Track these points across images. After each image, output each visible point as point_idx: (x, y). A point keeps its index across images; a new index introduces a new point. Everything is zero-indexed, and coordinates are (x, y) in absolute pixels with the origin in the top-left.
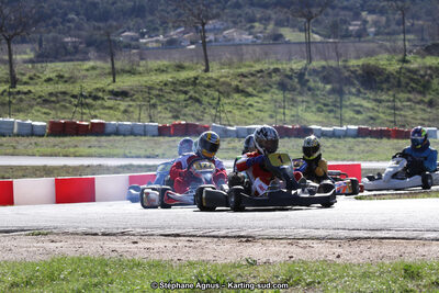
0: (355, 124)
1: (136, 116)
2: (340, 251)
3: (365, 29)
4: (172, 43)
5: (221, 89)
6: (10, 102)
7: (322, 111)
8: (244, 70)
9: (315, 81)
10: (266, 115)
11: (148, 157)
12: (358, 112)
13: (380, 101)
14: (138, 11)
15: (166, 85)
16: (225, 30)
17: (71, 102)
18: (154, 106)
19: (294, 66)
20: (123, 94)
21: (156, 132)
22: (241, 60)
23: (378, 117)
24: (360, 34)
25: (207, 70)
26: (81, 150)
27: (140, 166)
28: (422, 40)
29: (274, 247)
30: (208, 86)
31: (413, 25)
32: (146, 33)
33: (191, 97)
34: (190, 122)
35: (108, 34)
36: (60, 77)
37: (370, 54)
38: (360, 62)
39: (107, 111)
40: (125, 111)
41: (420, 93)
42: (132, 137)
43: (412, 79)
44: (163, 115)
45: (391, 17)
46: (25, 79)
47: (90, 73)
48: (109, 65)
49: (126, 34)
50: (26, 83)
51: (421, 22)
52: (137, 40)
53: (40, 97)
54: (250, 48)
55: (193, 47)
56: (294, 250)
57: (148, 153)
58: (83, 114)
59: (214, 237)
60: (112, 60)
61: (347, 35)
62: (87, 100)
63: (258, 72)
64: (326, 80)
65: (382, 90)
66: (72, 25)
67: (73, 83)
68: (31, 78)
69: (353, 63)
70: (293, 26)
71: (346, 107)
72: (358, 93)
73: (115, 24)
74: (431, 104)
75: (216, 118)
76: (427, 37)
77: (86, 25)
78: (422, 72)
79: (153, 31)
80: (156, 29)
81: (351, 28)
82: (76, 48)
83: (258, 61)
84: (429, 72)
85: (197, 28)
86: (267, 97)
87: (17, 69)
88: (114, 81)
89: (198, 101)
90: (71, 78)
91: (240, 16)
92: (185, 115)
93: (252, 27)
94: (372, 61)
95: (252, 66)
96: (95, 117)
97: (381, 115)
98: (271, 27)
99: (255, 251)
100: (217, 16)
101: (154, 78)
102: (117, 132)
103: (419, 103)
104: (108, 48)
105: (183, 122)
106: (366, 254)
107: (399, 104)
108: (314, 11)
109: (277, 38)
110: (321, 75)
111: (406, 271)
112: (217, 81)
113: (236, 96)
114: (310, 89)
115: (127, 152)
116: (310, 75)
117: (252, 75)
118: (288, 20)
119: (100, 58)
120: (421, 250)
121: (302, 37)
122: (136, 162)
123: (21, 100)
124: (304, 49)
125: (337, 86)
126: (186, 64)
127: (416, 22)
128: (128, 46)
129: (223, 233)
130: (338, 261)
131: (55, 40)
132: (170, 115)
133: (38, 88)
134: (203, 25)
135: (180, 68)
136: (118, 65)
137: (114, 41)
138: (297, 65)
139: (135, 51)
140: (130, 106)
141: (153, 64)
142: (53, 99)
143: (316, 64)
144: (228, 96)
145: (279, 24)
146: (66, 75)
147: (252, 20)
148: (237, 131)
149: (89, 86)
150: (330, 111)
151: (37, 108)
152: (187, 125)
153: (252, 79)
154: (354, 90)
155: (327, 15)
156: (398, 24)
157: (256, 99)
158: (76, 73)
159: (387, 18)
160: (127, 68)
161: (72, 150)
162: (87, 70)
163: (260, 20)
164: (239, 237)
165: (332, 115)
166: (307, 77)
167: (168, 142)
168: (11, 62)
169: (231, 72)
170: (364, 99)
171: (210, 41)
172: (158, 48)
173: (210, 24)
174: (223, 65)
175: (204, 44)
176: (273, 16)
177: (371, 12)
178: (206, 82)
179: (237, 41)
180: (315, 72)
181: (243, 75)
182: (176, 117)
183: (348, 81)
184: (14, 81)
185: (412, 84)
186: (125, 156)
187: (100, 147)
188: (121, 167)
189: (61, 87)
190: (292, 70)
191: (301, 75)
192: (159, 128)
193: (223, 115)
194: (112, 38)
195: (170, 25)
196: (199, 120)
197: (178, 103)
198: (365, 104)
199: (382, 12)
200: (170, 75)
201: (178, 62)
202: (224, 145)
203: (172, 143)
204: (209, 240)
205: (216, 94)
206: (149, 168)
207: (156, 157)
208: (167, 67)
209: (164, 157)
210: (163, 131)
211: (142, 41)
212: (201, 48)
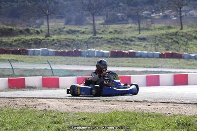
1: (149, 49)
4: (166, 17)
5: (188, 38)
6: (93, 42)
11: (154, 67)
14: (151, 2)
15: (163, 35)
16: (190, 11)
17: (120, 42)
18: (158, 45)
20: (143, 39)
21: (158, 56)
25: (182, 29)
26: (124, 64)
27: (151, 71)
30: (182, 36)
32: (154, 12)
33: (174, 41)
34: (173, 52)
35: (137, 12)
36: (116, 31)
39: (136, 46)
40: (145, 47)
42: (147, 59)
44: (162, 49)
46: (100, 32)
47: (129, 30)
48: (138, 26)
49: (145, 12)
50: (100, 34)
52: (150, 15)
53: (107, 40)
55: (175, 18)
57: (154, 66)
58: (125, 47)
59: (185, 103)
60: (139, 24)
62: (128, 42)
66: (121, 8)
67: (121, 34)
68: (103, 32)
73: (140, 8)
75: (186, 50)
77: (127, 8)
79: (157, 11)
80: (159, 10)
82: (123, 18)
85: (177, 10)
87: (97, 27)
88: (140, 33)
89: (177, 42)
90: (120, 32)
92: (171, 49)
96: (131, 49)
100: (186, 5)
101: (158, 32)
102: (141, 56)
104: (137, 19)
105: (171, 52)
112: (186, 33)
113: (195, 40)
115: (145, 65)
119: (133, 23)
122: (149, 69)
123: (98, 41)
126: (172, 26)
128: (146, 18)
129: (189, 102)
131: (113, 15)
133: (106, 36)
134: (180, 8)
135: (170, 28)
136: (142, 26)
137: (140, 15)
139: (149, 20)
140: (147, 44)
141: (157, 26)
142: (113, 41)
144: (191, 40)
146: (118, 30)
148: (195, 57)
149: (129, 35)
151: (105, 45)
158: (123, 29)
160: (146, 27)
161: (120, 64)
162: (128, 28)
164: (196, 104)
167: (164, 61)
168: (94, 24)
169: (193, 29)
171: (183, 16)
172: (160, 19)
173: (183, 8)
174: (189, 27)
178: (181, 34)
179: (195, 16)
182: (167, 50)
184: (95, 33)
186: (144, 67)
187: (133, 62)
188: (143, 72)
189: (116, 36)
192: (160, 55)
193: (189, 49)
194: (139, 14)
195: (165, 9)
196: (178, 51)
197: (168, 43)
200: (165, 31)
201: (168, 25)
202: (189, 62)
203: (166, 62)
204: (183, 105)
205: (186, 40)
206: (155, 72)
207: (158, 67)
208: (164, 27)
209: (162, 67)
210: (161, 56)
211: (152, 15)
212: (179, 19)
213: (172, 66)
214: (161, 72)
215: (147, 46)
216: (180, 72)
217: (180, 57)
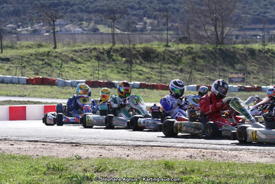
0: (138, 81)
1: (14, 73)
2: (128, 152)
3: (145, 28)
4: (35, 32)
5: (63, 59)
7: (120, 73)
8: (76, 48)
9: (116, 56)
10: (88, 74)
11: (20, 96)
12: (141, 74)
13: (153, 68)
14: (17, 13)
15: (31, 55)
16: (66, 25)
18: (24, 67)
19: (105, 47)
20: (7, 60)
21: (25, 82)
22: (75, 42)
23: (152, 78)
24: (143, 30)
25: (55, 48)
27: (15, 102)
28: (177, 34)
29: (91, 150)
30: (56, 57)
31: (172, 26)
32: (21, 25)
33: (46, 63)
37: (148, 41)
38: (142, 46)
40: (8, 70)
41: (175, 64)
42: (12, 85)
43: (171, 57)
44: (29, 72)
45: (160, 21)
49: (10, 25)
51: (177, 24)
52: (15, 29)
54: (80, 36)
55: (47, 34)
56: (103, 151)
57: (20, 94)
59: (57, 143)
60: (1, 41)
61: (135, 30)
63: (84, 50)
64: (123, 55)
65: (154, 62)
69: (138, 46)
70: (105, 24)
71: (134, 71)
72: (141, 64)
73: (3, 19)
74: (181, 71)
75: (60, 75)
76: (180, 33)
78: (177, 53)
79: (24, 25)
80: (27, 24)
81: (137, 26)
83: (84, 43)
84: (181, 53)
85: (50, 24)
86: (89, 64)
88: (2, 52)
89: (50, 65)
91: (74, 17)
92: (42, 73)
93: (82, 24)
94: (149, 45)
95: (81, 46)
97: (153, 76)
98: (92, 24)
99: (80, 151)
100: (61, 17)
101: (25, 51)
102: (3, 82)
103: (175, 70)
105: (41, 77)
106: (143, 155)
107: (163, 70)
108: (117, 16)
109: (95, 30)
110: (120, 52)
111: (166, 165)
112: (61, 54)
113: (71, 63)
114: (113, 60)
115: (8, 93)
116: (114, 52)
117: (81, 51)
118: (102, 20)
120: (175, 153)
121: (109, 30)
122: (13, 99)
124: (111, 37)
125: (129, 59)
126: (43, 44)
127: (174, 24)
128: (10, 33)
129: (62, 140)
130: (128, 158)
132: (33, 73)
134: (54, 21)
135: (40, 46)
136: (4, 43)
137: (3, 30)
138: (107, 46)
139: (14, 35)
140: (11, 67)
141: (25, 43)
143: (117, 46)
144: (67, 62)
145: (97, 22)
147: (81, 20)
148: (71, 83)
150: (125, 73)
152: (43, 78)
153: (81, 53)
154: (138, 62)
155: (124, 18)
156: (164, 25)
157: (83, 65)
159: (158, 21)
160: (10, 45)
163: (86, 20)
164: (72, 143)
165: (126, 75)
166: (112, 53)
167: (32, 88)
169: (69, 49)
170: (144, 67)
171: (57, 31)
172: (28, 34)
173: (58, 21)
174: (64, 45)
175: (54, 33)
176: (94, 18)
177: (149, 18)
178: (55, 54)
179: (73, 32)
180: (116, 51)
181: (75, 51)
182: (37, 74)
183: (135, 56)
185: (171, 59)
186: (7, 96)
188: (5, 101)
190: (103, 49)
191: (108, 52)
192: (27, 80)
193: (64, 73)
194: (2, 27)
195: (35, 21)
196: (50, 76)
197: (38, 66)
198: (145, 69)
199: (155, 18)
200: (34, 50)
201: (38, 42)
202: (64, 91)
203: (34, 89)
204: (55, 144)
205: (60, 62)
206: (20, 102)
207: (25, 96)
208: (33, 45)
209: (29, 96)
210: (29, 82)
211: (18, 30)
212: (52, 35)
213: (43, 94)
214: (29, 102)
215: (11, 69)
216: (52, 103)
217: (52, 83)
